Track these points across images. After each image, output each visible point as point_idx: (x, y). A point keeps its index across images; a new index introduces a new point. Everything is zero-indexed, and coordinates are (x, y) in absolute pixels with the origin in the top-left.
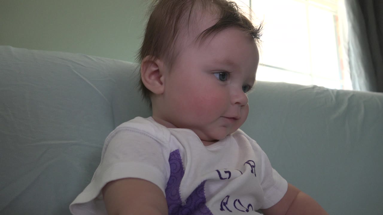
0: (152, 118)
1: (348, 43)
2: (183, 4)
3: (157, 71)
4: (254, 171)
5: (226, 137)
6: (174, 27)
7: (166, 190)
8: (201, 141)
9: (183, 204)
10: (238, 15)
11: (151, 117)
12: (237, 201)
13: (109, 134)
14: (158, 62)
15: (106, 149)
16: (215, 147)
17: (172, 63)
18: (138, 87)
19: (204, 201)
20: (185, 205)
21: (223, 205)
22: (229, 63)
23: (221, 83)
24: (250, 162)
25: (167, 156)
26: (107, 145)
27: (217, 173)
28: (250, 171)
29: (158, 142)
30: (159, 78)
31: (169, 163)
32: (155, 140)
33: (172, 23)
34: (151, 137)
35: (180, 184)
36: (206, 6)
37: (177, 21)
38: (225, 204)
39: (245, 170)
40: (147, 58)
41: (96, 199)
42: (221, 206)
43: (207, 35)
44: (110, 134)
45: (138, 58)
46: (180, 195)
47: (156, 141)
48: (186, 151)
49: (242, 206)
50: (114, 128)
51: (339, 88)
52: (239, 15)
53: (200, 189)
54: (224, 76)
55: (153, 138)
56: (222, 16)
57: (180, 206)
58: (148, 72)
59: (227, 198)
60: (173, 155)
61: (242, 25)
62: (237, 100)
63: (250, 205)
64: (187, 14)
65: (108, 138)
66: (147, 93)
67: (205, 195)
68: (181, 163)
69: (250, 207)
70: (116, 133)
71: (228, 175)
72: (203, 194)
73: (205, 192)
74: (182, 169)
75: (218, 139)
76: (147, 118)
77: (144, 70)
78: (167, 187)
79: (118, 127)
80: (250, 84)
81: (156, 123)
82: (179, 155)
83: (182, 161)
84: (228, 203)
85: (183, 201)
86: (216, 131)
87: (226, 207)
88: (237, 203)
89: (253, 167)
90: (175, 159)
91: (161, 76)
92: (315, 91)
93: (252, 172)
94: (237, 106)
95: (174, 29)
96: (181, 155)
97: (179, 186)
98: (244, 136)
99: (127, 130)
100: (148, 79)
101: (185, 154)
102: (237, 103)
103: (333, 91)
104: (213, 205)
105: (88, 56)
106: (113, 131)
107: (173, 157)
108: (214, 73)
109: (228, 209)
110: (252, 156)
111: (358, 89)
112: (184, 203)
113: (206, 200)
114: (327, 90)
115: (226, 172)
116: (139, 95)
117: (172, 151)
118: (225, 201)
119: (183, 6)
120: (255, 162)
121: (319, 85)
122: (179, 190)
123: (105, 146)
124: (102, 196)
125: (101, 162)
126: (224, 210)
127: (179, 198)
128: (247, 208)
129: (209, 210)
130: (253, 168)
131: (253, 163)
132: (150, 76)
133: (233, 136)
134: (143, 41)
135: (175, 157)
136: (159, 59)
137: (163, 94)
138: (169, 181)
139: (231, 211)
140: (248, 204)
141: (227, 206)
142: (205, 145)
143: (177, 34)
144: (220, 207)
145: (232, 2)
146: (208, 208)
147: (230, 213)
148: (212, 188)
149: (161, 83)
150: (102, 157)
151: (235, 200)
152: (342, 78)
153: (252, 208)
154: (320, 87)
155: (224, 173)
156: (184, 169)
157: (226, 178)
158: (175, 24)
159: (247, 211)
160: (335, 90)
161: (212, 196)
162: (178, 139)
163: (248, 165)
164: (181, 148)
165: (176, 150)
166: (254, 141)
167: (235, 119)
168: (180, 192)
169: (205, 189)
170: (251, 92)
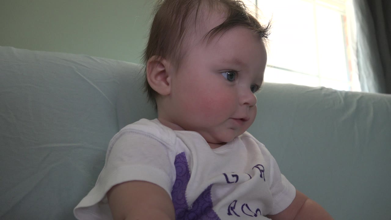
0: (158, 121)
1: (357, 44)
2: (189, 3)
3: (164, 72)
4: (263, 176)
5: (233, 140)
6: (180, 27)
7: (172, 193)
8: (207, 143)
9: (189, 209)
10: (245, 14)
11: (156, 119)
12: (245, 206)
13: (113, 136)
14: (164, 62)
15: (110, 151)
16: (222, 150)
17: (179, 63)
18: (143, 89)
19: (210, 206)
20: (191, 209)
21: (231, 209)
22: (237, 62)
23: (229, 83)
24: (259, 166)
25: (173, 159)
26: (111, 148)
27: (224, 177)
28: (259, 176)
29: (164, 145)
30: (165, 79)
31: (175, 166)
32: (160, 142)
33: (178, 22)
34: (156, 139)
35: (186, 187)
36: (213, 5)
37: (183, 20)
38: (233, 209)
39: (254, 174)
40: (153, 58)
41: (101, 203)
42: (229, 210)
43: (215, 33)
44: (115, 136)
45: (143, 58)
46: (187, 199)
47: (162, 143)
48: (192, 154)
49: (250, 210)
50: (118, 130)
51: (347, 89)
52: (247, 14)
53: (207, 193)
54: (232, 75)
55: (158, 141)
56: (230, 14)
57: (187, 211)
58: (154, 73)
59: (235, 202)
60: (179, 157)
61: (250, 24)
62: (245, 101)
63: (258, 210)
64: (194, 12)
65: (112, 140)
66: (152, 94)
67: (212, 199)
68: (187, 167)
69: (258, 212)
70: (121, 135)
71: (235, 178)
72: (210, 198)
73: (211, 196)
74: (188, 173)
75: (225, 142)
76: (152, 120)
77: (150, 71)
78: (173, 191)
79: (122, 130)
80: (258, 84)
81: (162, 126)
82: (185, 158)
83: (188, 164)
84: (236, 207)
85: (189, 206)
86: (223, 133)
87: (234, 212)
88: (245, 207)
89: (262, 171)
90: (181, 162)
91: (167, 77)
92: (323, 93)
93: (261, 176)
94: (245, 106)
95: (181, 29)
96: (187, 158)
97: (185, 190)
98: (252, 138)
99: (132, 132)
100: (154, 80)
101: (191, 157)
102: (246, 103)
103: (341, 92)
104: (220, 210)
105: (91, 57)
106: (118, 133)
107: (178, 160)
108: (222, 73)
109: (236, 214)
110: (261, 160)
111: (367, 91)
112: (190, 207)
113: (213, 204)
114: (335, 92)
115: (233, 176)
116: (144, 96)
117: (178, 154)
118: (232, 206)
119: (189, 4)
120: (264, 166)
121: (327, 86)
122: (186, 194)
123: (109, 148)
124: (106, 199)
125: (105, 165)
126: (231, 215)
127: (185, 202)
128: (255, 213)
129: (216, 214)
130: (262, 173)
131: (262, 167)
132: (156, 76)
133: (242, 138)
134: (148, 41)
135: (180, 160)
136: (165, 59)
137: (169, 95)
138: (174, 184)
139: (238, 216)
140: (257, 209)
141: (234, 210)
142: (212, 148)
143: (183, 34)
144: (227, 212)
145: (239, 1)
146: (215, 213)
147: (239, 217)
148: (219, 192)
149: (168, 84)
150: (106, 160)
151: (243, 204)
152: (350, 79)
153: (261, 213)
154: (328, 89)
155: (232, 177)
156: (190, 173)
157: (233, 182)
158: (182, 23)
159: (256, 215)
160: (344, 91)
161: (219, 200)
162: (183, 141)
163: (257, 169)
164: (187, 151)
165: (182, 153)
166: (262, 144)
167: (243, 120)
168: (186, 196)
169: (211, 193)
170: (259, 92)
